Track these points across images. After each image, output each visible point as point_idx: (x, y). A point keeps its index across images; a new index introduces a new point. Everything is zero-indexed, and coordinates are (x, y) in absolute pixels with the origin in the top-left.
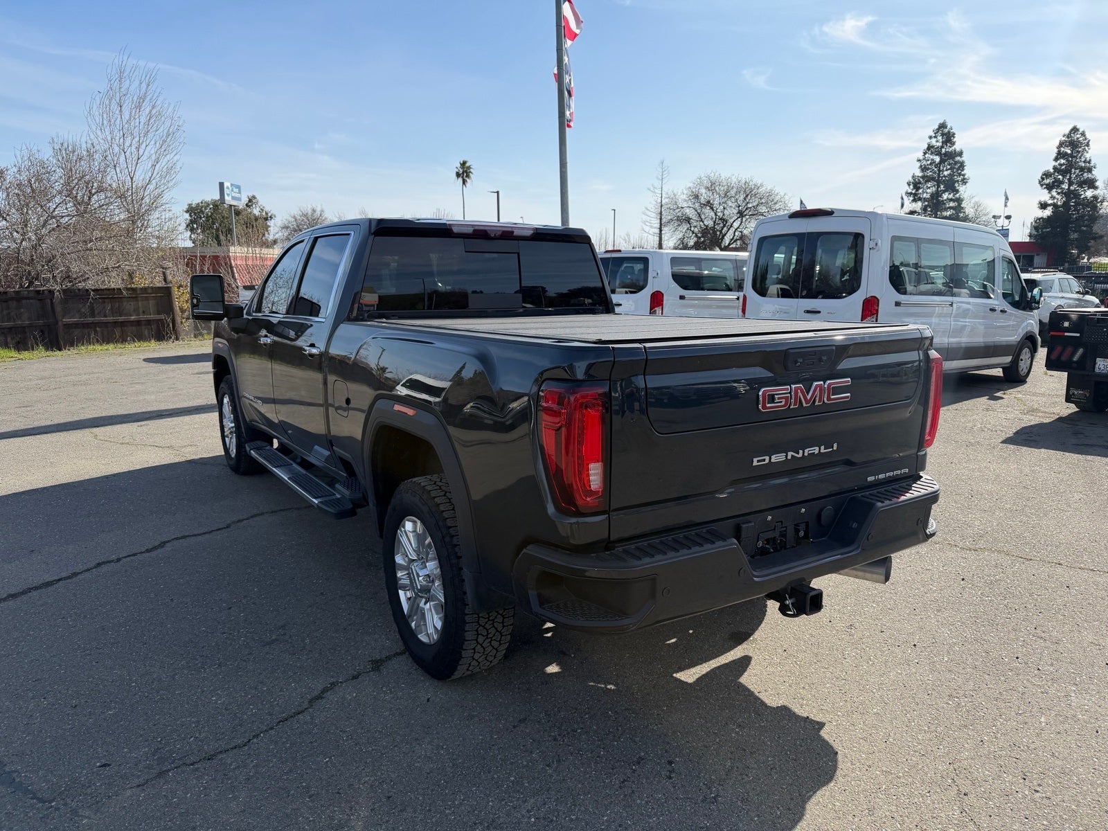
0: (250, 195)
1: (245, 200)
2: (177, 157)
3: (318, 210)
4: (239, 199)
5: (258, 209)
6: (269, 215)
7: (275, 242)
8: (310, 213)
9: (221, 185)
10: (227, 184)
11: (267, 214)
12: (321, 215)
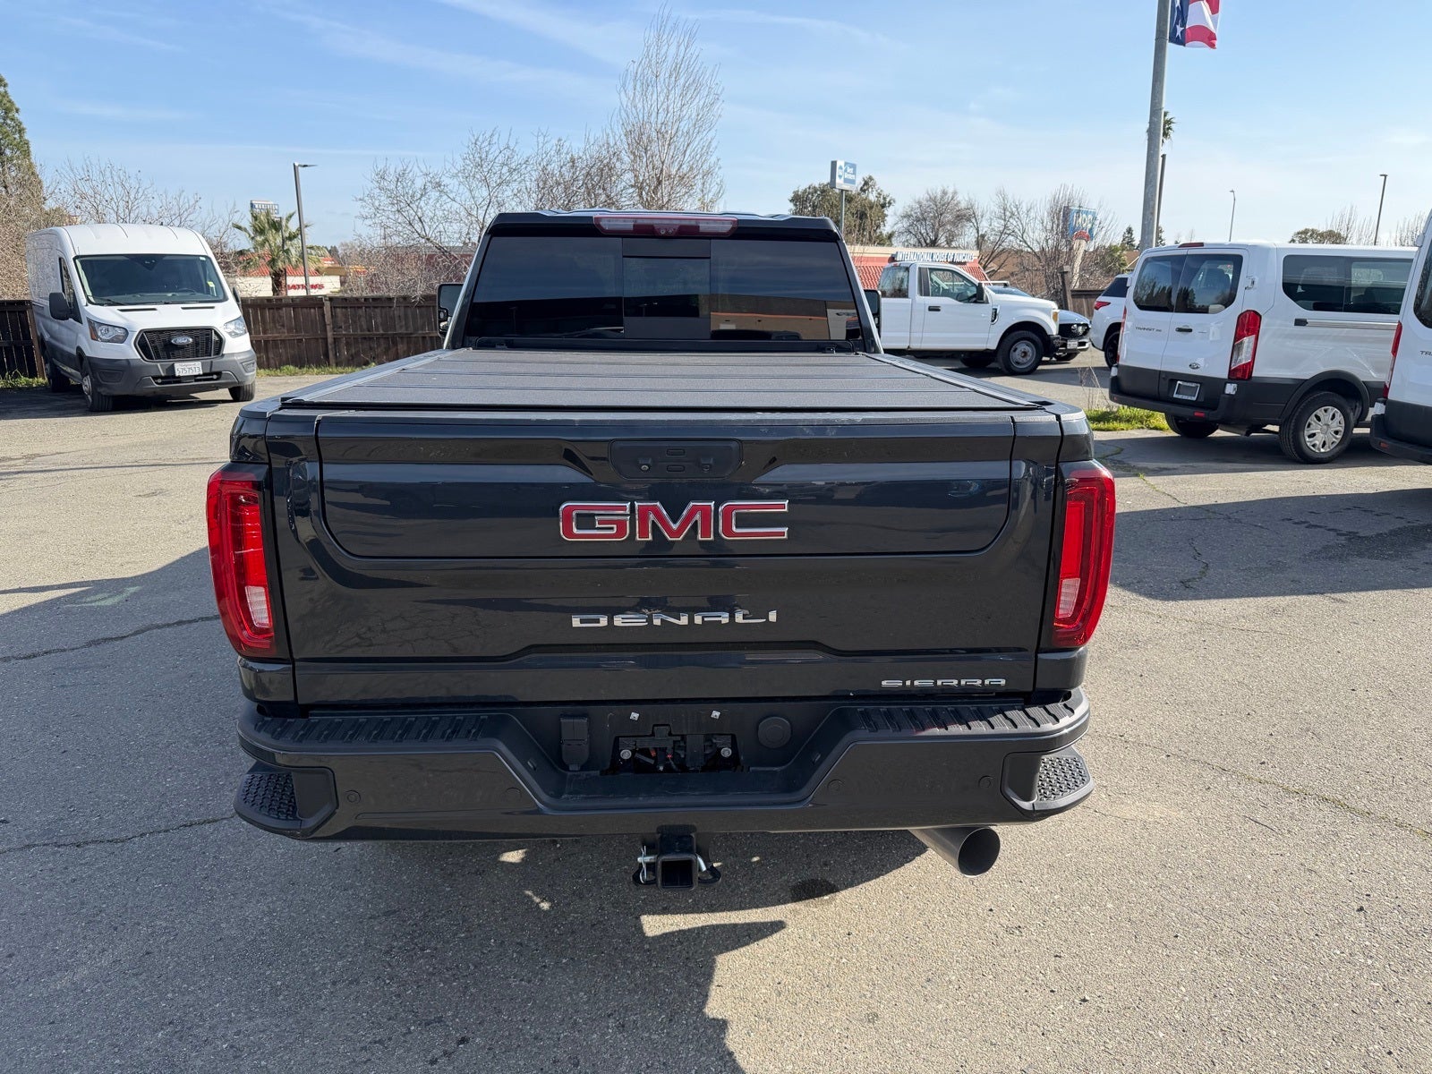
0: (866, 176)
1: (859, 183)
2: (712, 133)
3: (950, 191)
4: (853, 182)
5: (875, 193)
6: (888, 200)
7: (890, 236)
8: (939, 197)
9: (834, 164)
10: (840, 163)
11: (884, 199)
12: (952, 199)
